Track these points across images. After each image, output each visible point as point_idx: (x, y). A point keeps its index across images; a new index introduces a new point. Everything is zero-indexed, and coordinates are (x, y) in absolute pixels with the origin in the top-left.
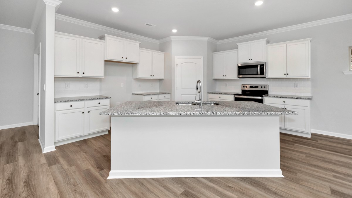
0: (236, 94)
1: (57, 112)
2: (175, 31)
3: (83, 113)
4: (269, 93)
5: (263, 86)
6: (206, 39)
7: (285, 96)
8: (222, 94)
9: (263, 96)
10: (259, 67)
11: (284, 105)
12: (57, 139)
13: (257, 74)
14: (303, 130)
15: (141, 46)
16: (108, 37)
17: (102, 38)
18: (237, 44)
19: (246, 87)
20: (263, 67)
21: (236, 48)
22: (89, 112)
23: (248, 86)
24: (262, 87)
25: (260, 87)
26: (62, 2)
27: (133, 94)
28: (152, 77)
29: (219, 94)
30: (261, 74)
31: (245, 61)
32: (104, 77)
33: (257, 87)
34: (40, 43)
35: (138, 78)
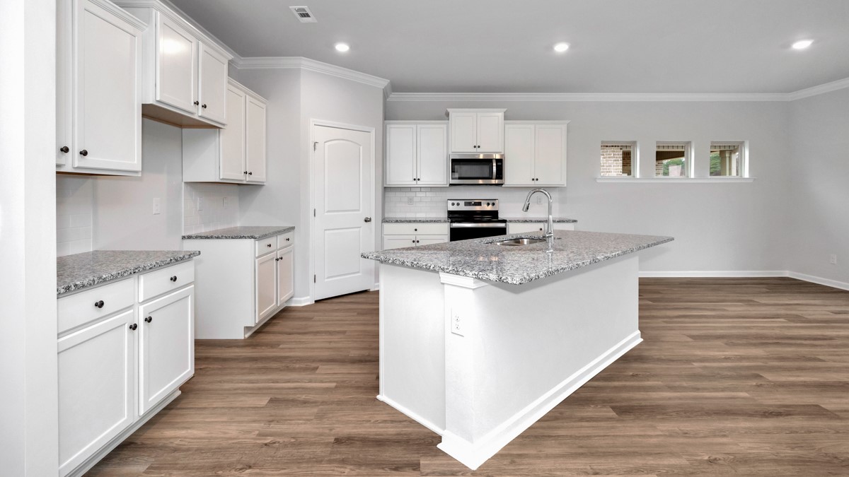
2: (342, 48)
5: (491, 202)
8: (420, 221)
19: (458, 204)
24: (488, 204)
29: (414, 221)
31: (465, 149)
32: (140, 175)
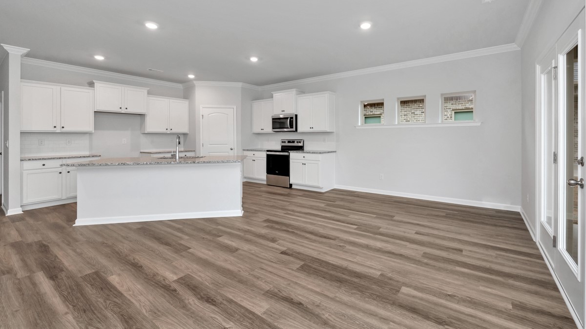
0: (268, 151)
1: (24, 172)
3: (60, 173)
4: (305, 148)
6: (240, 85)
9: (290, 151)
10: (289, 120)
11: (304, 161)
12: (25, 202)
13: (288, 128)
14: (316, 184)
15: (149, 93)
16: (97, 84)
17: (91, 84)
18: (272, 93)
20: (292, 119)
21: (272, 97)
22: (69, 172)
23: (287, 141)
25: (296, 141)
26: (29, 50)
27: (141, 152)
28: (169, 131)
30: (291, 128)
33: (293, 142)
34: (3, 92)
35: (146, 132)
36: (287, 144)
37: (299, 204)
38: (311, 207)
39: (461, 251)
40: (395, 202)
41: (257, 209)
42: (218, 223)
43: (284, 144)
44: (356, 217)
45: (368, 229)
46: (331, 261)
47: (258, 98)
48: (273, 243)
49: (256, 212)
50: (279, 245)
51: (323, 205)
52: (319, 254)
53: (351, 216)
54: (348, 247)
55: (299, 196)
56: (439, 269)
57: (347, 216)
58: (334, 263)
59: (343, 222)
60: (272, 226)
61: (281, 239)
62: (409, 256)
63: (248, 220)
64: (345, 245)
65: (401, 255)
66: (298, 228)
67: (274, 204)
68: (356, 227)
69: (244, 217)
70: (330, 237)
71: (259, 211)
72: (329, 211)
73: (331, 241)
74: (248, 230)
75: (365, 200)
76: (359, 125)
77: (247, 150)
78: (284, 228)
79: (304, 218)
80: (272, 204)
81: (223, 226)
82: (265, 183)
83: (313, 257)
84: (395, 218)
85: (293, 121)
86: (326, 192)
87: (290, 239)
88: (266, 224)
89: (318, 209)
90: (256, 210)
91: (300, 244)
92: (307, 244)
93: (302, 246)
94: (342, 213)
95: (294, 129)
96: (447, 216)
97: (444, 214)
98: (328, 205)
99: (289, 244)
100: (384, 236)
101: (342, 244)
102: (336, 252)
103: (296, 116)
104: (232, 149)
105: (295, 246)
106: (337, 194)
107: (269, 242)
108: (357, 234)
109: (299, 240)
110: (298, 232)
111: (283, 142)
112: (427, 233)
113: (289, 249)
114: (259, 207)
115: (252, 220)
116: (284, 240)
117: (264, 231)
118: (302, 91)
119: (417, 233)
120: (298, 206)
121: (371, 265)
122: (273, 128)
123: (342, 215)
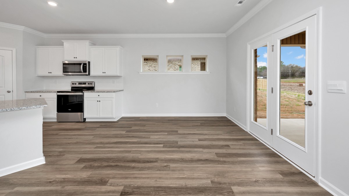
0: (58, 92)
4: (96, 89)
7: (99, 91)
9: (83, 92)
11: (99, 98)
13: (81, 72)
14: (110, 116)
18: (63, 41)
20: (85, 65)
21: (62, 44)
23: (77, 83)
25: (87, 84)
30: (84, 72)
33: (85, 84)
36: (77, 85)
37: (103, 136)
38: (116, 136)
39: (228, 146)
40: (169, 120)
41: (61, 150)
42: (11, 184)
43: (74, 86)
44: (156, 137)
45: (171, 145)
46: (170, 184)
47: (43, 43)
48: (105, 185)
49: (61, 154)
50: (113, 186)
51: (124, 132)
52: (156, 181)
53: (152, 137)
54: (172, 165)
55: (98, 128)
56: (233, 163)
57: (149, 138)
58: (175, 186)
59: (150, 144)
60: (91, 165)
61: (110, 178)
62: (211, 159)
63: (55, 166)
64: (168, 164)
65: (207, 160)
66: (118, 160)
67: (78, 140)
68: (162, 145)
69: (48, 163)
70: (151, 160)
71: (64, 152)
72: (133, 137)
73: (156, 164)
74: (64, 179)
75: (151, 123)
76: (141, 71)
77: (31, 92)
78: (105, 164)
79: (117, 147)
80: (75, 141)
81: (21, 185)
82: (56, 120)
83: (154, 187)
84: (179, 132)
85: (86, 66)
86: (118, 121)
87: (119, 174)
88: (82, 166)
89: (122, 136)
90: (60, 152)
91: (132, 176)
92: (139, 174)
93: (136, 178)
94: (144, 136)
95: (87, 73)
96: (202, 125)
97: (200, 124)
98: (127, 131)
99: (121, 180)
100: (185, 148)
101: (165, 164)
102: (168, 174)
103: (89, 62)
104: (9, 92)
105: (129, 180)
106: (127, 121)
107: (99, 187)
108: (169, 151)
109: (127, 172)
110: (122, 164)
111: (73, 84)
112: (204, 139)
113: (125, 186)
114: (63, 146)
115: (62, 165)
116: (114, 178)
117: (85, 175)
118: (94, 44)
119: (200, 140)
120: (103, 137)
121: (198, 176)
122: (64, 72)
123: (144, 137)
